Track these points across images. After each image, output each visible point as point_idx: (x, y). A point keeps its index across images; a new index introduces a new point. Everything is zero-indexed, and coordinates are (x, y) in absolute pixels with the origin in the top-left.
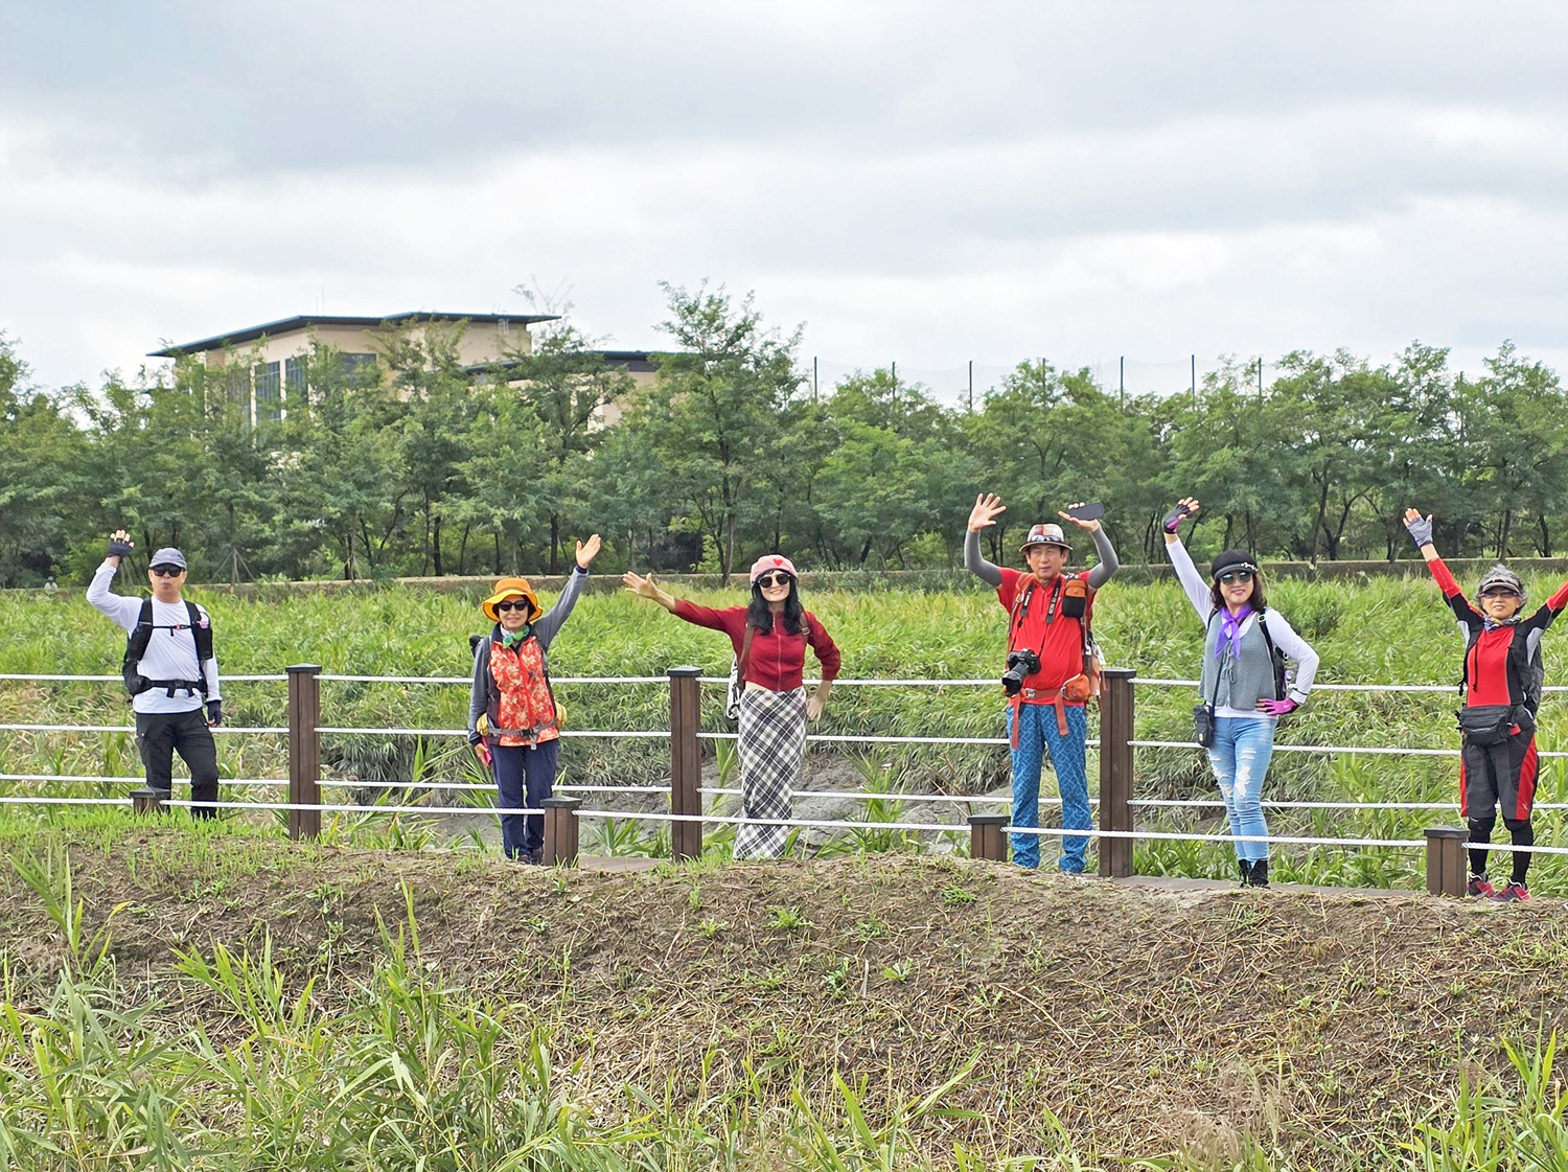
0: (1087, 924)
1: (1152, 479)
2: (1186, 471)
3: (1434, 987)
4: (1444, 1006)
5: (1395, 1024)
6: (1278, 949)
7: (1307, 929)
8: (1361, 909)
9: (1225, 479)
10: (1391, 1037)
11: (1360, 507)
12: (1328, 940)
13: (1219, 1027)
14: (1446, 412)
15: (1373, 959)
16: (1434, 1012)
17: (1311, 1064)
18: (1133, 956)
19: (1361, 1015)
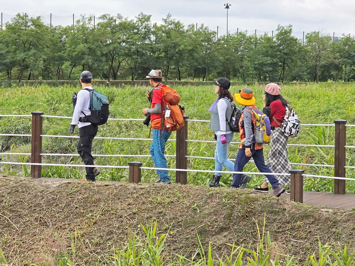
0: (23, 192)
1: (59, 53)
2: (70, 51)
3: (128, 211)
4: (131, 216)
5: (116, 222)
6: (82, 199)
7: (91, 193)
8: (107, 187)
9: (82, 54)
10: (114, 226)
11: (123, 64)
12: (97, 196)
13: (63, 223)
14: (150, 35)
15: (110, 202)
16: (128, 218)
17: (90, 234)
18: (37, 202)
19: (106, 219)
